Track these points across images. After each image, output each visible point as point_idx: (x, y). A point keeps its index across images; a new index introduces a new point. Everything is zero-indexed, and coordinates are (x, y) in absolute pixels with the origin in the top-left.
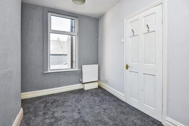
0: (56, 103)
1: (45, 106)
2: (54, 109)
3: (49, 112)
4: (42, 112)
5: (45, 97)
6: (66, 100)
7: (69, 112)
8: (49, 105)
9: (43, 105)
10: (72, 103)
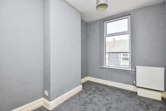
0: (102, 92)
1: (94, 90)
2: (97, 94)
3: (92, 95)
4: (90, 93)
5: (101, 85)
6: (110, 94)
7: (102, 103)
8: (97, 91)
9: (94, 89)
10: (112, 99)
